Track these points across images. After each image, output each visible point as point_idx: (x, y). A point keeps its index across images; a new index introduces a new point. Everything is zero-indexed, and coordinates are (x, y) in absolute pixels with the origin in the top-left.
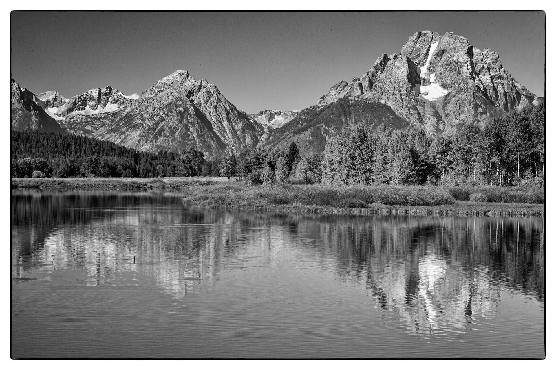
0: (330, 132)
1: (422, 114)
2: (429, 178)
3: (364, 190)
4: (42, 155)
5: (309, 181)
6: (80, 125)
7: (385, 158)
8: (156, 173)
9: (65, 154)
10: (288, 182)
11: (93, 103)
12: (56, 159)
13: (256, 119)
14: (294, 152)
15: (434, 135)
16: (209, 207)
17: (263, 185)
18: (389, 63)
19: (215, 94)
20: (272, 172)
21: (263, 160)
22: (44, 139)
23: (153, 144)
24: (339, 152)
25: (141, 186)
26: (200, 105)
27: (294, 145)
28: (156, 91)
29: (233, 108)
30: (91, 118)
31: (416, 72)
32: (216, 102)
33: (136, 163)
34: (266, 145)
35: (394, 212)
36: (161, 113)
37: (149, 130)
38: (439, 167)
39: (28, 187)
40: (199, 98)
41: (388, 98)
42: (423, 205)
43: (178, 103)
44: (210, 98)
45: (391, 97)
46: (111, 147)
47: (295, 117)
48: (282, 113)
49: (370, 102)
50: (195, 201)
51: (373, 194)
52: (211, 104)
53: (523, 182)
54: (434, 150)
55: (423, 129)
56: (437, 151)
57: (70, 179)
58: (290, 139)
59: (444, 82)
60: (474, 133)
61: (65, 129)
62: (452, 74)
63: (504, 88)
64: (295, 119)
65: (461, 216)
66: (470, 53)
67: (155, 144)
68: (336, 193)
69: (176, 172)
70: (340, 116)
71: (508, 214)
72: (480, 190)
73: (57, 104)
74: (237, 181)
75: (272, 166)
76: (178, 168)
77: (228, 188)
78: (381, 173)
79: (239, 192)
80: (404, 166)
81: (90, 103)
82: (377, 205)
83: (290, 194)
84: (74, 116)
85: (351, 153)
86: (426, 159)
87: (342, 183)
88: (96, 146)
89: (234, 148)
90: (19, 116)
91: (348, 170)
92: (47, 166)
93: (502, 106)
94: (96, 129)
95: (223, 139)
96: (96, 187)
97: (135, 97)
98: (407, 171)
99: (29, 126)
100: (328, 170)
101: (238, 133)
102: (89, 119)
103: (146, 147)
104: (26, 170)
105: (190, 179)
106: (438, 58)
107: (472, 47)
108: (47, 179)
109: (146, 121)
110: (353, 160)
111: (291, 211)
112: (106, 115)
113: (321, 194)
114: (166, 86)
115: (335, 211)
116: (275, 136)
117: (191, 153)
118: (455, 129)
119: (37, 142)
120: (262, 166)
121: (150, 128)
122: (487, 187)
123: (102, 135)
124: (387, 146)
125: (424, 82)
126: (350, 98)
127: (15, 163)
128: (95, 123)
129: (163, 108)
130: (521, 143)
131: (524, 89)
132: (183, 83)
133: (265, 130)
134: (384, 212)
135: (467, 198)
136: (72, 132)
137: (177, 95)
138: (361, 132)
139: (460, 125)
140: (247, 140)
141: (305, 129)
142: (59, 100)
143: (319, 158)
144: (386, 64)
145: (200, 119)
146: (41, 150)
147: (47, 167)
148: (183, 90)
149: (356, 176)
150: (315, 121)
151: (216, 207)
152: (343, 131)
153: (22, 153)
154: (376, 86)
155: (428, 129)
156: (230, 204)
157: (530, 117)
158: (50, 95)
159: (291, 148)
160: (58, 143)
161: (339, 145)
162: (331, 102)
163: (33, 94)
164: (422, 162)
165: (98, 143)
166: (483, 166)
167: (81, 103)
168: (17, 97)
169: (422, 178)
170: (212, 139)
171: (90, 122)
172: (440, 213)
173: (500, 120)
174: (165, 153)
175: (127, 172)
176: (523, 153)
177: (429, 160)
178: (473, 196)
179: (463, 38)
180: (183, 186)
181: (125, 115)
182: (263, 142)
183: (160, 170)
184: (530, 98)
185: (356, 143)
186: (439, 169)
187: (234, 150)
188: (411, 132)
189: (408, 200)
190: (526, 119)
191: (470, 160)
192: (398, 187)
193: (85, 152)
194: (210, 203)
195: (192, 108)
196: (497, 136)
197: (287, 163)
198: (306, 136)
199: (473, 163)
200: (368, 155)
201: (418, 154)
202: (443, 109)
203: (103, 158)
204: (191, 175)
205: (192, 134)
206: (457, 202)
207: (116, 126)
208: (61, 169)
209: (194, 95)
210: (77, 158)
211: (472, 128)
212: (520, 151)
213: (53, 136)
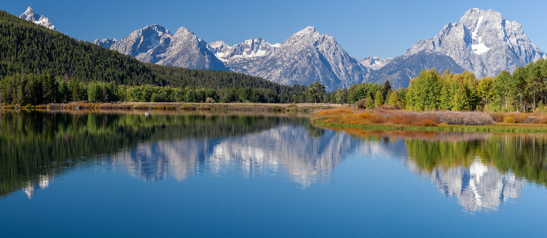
0: (412, 74)
1: (473, 64)
2: (477, 107)
3: (435, 114)
4: (213, 86)
5: (397, 108)
6: (239, 65)
7: (448, 93)
8: (292, 100)
9: (229, 86)
10: (383, 108)
11: (248, 50)
12: (222, 89)
13: (362, 63)
14: (388, 87)
15: (481, 78)
16: (328, 125)
17: (366, 110)
18: (452, 29)
19: (334, 44)
20: (372, 101)
21: (366, 92)
22: (214, 75)
23: (290, 79)
24: (418, 88)
25: (281, 109)
26: (323, 52)
27: (388, 83)
28: (292, 41)
29: (346, 55)
30: (247, 60)
31: (469, 35)
32: (334, 50)
33: (278, 93)
34: (368, 81)
35: (454, 129)
36: (296, 57)
37: (287, 69)
38: (484, 99)
39: (203, 109)
40: (322, 47)
41: (451, 52)
42: (473, 125)
43: (308, 50)
44: (330, 47)
45: (453, 52)
46: (261, 81)
47: (389, 62)
48: (380, 60)
49: (439, 54)
50: (319, 120)
51: (441, 117)
52: (331, 51)
53: (537, 109)
54: (480, 88)
55: (473, 73)
56: (482, 88)
57: (232, 104)
58: (385, 78)
59: (487, 43)
60: (506, 77)
61: (229, 68)
62: (492, 37)
63: (525, 47)
64: (389, 64)
65: (498, 132)
66: (503, 23)
67: (291, 79)
68: (416, 116)
69: (306, 99)
70: (419, 63)
71: (528, 131)
72: (510, 115)
73: (223, 50)
74: (348, 107)
75: (373, 96)
76: (307, 97)
77: (342, 111)
78: (446, 103)
79: (350, 114)
80: (461, 98)
81: (246, 50)
82: (443, 124)
83: (385, 116)
84: (235, 59)
85: (426, 89)
86: (476, 93)
87: (420, 109)
88: (250, 80)
89: (346, 83)
90: (197, 59)
91: (424, 101)
92: (216, 94)
93: (524, 59)
94: (250, 68)
95: (338, 77)
96: (250, 110)
97: (277, 45)
98: (463, 102)
99: (203, 66)
100: (411, 100)
101: (349, 72)
102: (246, 61)
103: (285, 82)
104: (201, 97)
105: (315, 105)
106: (484, 27)
107: (505, 19)
108: (216, 103)
109: (285, 63)
110: (428, 93)
111: (385, 128)
112: (257, 58)
113: (406, 117)
114: (299, 38)
115: (416, 128)
116: (375, 75)
117: (316, 86)
118: (494, 75)
119: (210, 77)
120: (366, 96)
121: (288, 68)
122: (514, 113)
123: (254, 73)
124: (450, 84)
125: (474, 42)
126: (426, 51)
127: (194, 92)
128: (249, 64)
129: (297, 54)
130: (536, 84)
131: (537, 48)
132: (311, 36)
133: (368, 71)
134: (448, 129)
135: (502, 121)
136: (234, 70)
137: (307, 44)
138: (433, 74)
139: (497, 72)
140: (355, 78)
141: (395, 71)
142: (224, 47)
143: (404, 91)
144: (450, 29)
145: (323, 62)
146: (212, 83)
147: (216, 95)
148: (311, 41)
149: (429, 104)
150: (402, 66)
151: (333, 124)
152: (421, 73)
153: (199, 85)
154: (443, 44)
155: (476, 74)
156: (343, 123)
157: (542, 66)
158: (218, 44)
159: (386, 84)
160: (224, 78)
161: (418, 82)
162: (414, 53)
163: (206, 43)
164: (472, 96)
165: (251, 78)
166: (512, 99)
167: (240, 50)
168: (196, 45)
169: (473, 106)
170: (331, 76)
171: (246, 63)
172: (485, 130)
173: (523, 68)
174: (298, 86)
175: (271, 99)
176: (537, 90)
177: (478, 95)
178: (506, 119)
179: (499, 14)
180: (310, 109)
181: (270, 58)
182: (367, 80)
183: (294, 98)
184: (541, 54)
185: (429, 82)
186: (484, 101)
187: (346, 84)
188: (466, 75)
189: (463, 121)
190: (539, 68)
191: (504, 94)
192: (457, 112)
193: (242, 85)
194: (329, 122)
195: (317, 54)
196: (521, 79)
197: (383, 94)
198: (396, 76)
199: (505, 97)
200: (437, 90)
201: (470, 90)
202: (486, 60)
203: (255, 89)
204: (316, 102)
205: (317, 72)
206: (495, 123)
207: (264, 66)
208: (225, 97)
209: (319, 45)
210: (237, 89)
211: (505, 73)
212: (535, 89)
213: (221, 73)
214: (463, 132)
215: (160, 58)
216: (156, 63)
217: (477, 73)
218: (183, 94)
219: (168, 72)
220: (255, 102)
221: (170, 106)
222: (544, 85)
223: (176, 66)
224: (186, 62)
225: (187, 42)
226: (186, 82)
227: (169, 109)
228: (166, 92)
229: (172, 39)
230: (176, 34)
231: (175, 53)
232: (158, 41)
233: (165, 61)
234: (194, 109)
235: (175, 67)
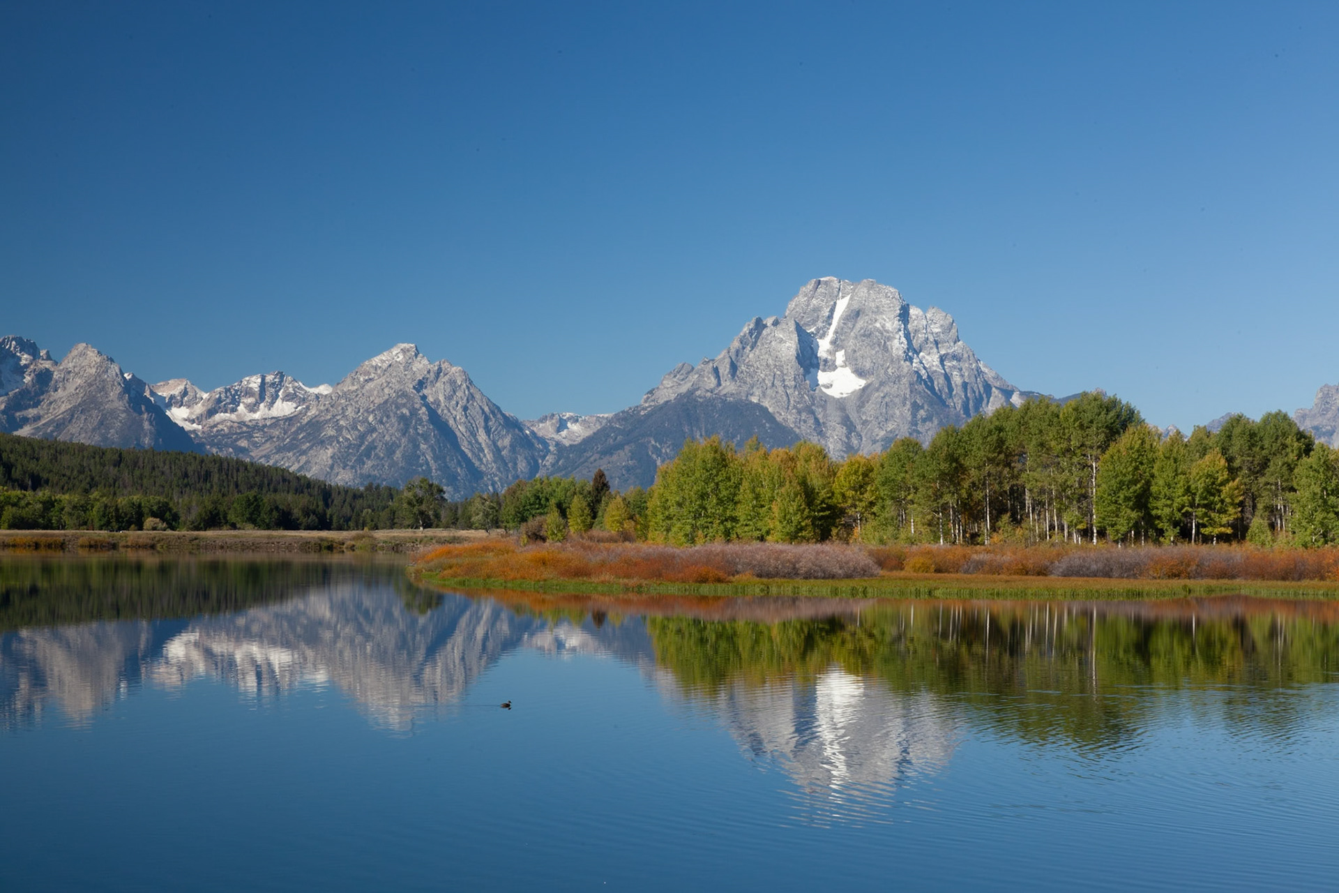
0: (664, 451)
1: (821, 421)
2: (834, 531)
3: (722, 552)
4: (161, 490)
5: (626, 537)
6: (228, 439)
7: (757, 497)
8: (361, 522)
9: (202, 489)
10: (591, 538)
11: (250, 400)
12: (186, 498)
13: (535, 429)
14: (602, 485)
15: (843, 457)
16: (453, 582)
17: (547, 544)
18: (764, 332)
19: (464, 386)
20: (563, 521)
21: (547, 500)
22: (164, 463)
23: (356, 472)
24: (679, 487)
25: (335, 545)
26: (439, 405)
27: (601, 475)
28: (362, 379)
29: (496, 410)
30: (248, 426)
31: (812, 348)
32: (465, 398)
33: (327, 505)
34: (552, 473)
35: (774, 590)
36: (371, 418)
37: (348, 447)
38: (851, 512)
39: (137, 547)
40: (437, 393)
41: (764, 394)
42: (823, 578)
43: (400, 401)
44: (454, 392)
45: (769, 392)
46: (283, 476)
47: (603, 424)
48: (580, 419)
49: (732, 399)
50: (429, 571)
51: (738, 560)
52: (457, 403)
53: (996, 537)
54: (841, 484)
55: (823, 447)
56: (847, 484)
57: (210, 533)
58: (593, 465)
59: (859, 366)
60: (911, 455)
61: (203, 445)
62: (874, 352)
63: (962, 376)
64: (603, 430)
65: (889, 596)
66: (904, 315)
67: (359, 472)
68: (674, 557)
69: (396, 520)
70: (681, 424)
71: (971, 594)
72: (922, 553)
73: (189, 401)
74: (502, 536)
75: (563, 510)
76: (400, 514)
77: (486, 549)
78: (751, 523)
79: (506, 555)
80: (791, 511)
81: (245, 401)
82: (744, 578)
83: (594, 559)
84: (218, 424)
85: (700, 488)
86: (829, 498)
87: (683, 539)
88: (256, 476)
89: (496, 479)
90: (121, 422)
91: (695, 518)
92: (170, 510)
93: (959, 407)
94: (256, 445)
95: (477, 464)
96: (255, 547)
97: (324, 389)
98: (795, 519)
99: (138, 439)
100: (660, 517)
101: (503, 453)
102: (245, 429)
103: (343, 478)
104: (132, 517)
105: (421, 532)
106: (850, 325)
107: (908, 305)
108: (169, 532)
109: (344, 432)
110: (703, 500)
111: (595, 588)
112: (274, 420)
113: (648, 560)
114: (379, 372)
115: (673, 589)
116: (567, 458)
117: (421, 487)
118: (878, 448)
119: (153, 468)
120: (546, 510)
121: (351, 445)
122: (934, 547)
123: (267, 457)
124: (762, 476)
125: (825, 365)
126: (698, 393)
127: (113, 505)
128: (255, 435)
129: (374, 410)
130: (993, 471)
131: (997, 378)
132: (408, 366)
133: (551, 448)
134: (757, 590)
135: (900, 566)
136: (214, 450)
137: (397, 387)
138: (716, 452)
139: (887, 440)
140: (519, 466)
141: (620, 447)
142: (191, 394)
143: (644, 496)
144: (759, 334)
145: (438, 430)
146: (159, 482)
147: (170, 512)
148: (409, 379)
149: (707, 528)
150: (636, 434)
151: (464, 581)
152: (686, 449)
153: (126, 487)
154: (742, 372)
155: (831, 447)
156: (489, 577)
157: (1008, 425)
158: (175, 386)
159: (595, 479)
160: (190, 469)
161: (679, 473)
162: (665, 399)
163: (145, 384)
164: (821, 504)
165: (260, 471)
166: (927, 510)
167: (229, 401)
168: (118, 390)
169: (821, 530)
170: (459, 463)
171: (244, 433)
172: (854, 593)
173: (955, 431)
174: (378, 487)
175: (309, 521)
176: (997, 487)
177: (834, 500)
178: (910, 563)
179: (893, 290)
180: (408, 544)
181: (306, 421)
182: (548, 469)
183: (368, 516)
184: (1008, 393)
185: (707, 471)
186: (851, 516)
187: (496, 482)
188: (803, 452)
189: (798, 569)
190: (1000, 429)
191: (904, 499)
192: (780, 547)
193: (237, 486)
194: (454, 576)
195: (424, 409)
196: (952, 458)
197: (589, 505)
198: (622, 458)
199: (909, 506)
200: (728, 492)
201: (814, 489)
202: (858, 412)
203: (268, 495)
204: (423, 526)
205: (424, 454)
206: (881, 572)
207: (291, 440)
208: (193, 516)
209: (428, 387)
210: (223, 495)
211: (908, 445)
212: (990, 485)
213: (181, 458)
214: (797, 598)
215: (25, 421)
216: (15, 433)
217: (833, 445)
218: (84, 508)
219: (45, 456)
220: (268, 528)
221: (50, 540)
222: (1016, 473)
223: (67, 439)
224: (94, 430)
225: (95, 380)
226: (92, 479)
227: (49, 546)
228: (41, 505)
229: (55, 373)
230: (66, 361)
231: (63, 408)
232: (21, 378)
233: (38, 427)
234: (114, 547)
235: (65, 443)
